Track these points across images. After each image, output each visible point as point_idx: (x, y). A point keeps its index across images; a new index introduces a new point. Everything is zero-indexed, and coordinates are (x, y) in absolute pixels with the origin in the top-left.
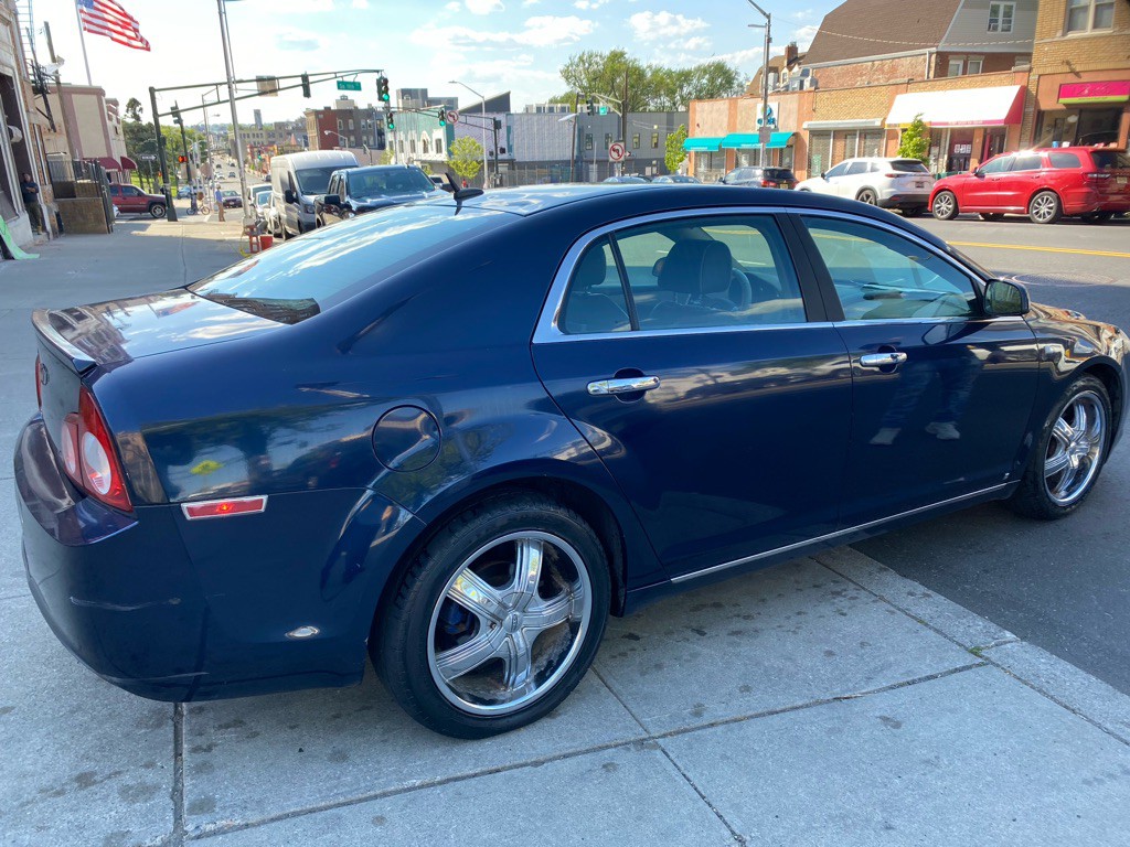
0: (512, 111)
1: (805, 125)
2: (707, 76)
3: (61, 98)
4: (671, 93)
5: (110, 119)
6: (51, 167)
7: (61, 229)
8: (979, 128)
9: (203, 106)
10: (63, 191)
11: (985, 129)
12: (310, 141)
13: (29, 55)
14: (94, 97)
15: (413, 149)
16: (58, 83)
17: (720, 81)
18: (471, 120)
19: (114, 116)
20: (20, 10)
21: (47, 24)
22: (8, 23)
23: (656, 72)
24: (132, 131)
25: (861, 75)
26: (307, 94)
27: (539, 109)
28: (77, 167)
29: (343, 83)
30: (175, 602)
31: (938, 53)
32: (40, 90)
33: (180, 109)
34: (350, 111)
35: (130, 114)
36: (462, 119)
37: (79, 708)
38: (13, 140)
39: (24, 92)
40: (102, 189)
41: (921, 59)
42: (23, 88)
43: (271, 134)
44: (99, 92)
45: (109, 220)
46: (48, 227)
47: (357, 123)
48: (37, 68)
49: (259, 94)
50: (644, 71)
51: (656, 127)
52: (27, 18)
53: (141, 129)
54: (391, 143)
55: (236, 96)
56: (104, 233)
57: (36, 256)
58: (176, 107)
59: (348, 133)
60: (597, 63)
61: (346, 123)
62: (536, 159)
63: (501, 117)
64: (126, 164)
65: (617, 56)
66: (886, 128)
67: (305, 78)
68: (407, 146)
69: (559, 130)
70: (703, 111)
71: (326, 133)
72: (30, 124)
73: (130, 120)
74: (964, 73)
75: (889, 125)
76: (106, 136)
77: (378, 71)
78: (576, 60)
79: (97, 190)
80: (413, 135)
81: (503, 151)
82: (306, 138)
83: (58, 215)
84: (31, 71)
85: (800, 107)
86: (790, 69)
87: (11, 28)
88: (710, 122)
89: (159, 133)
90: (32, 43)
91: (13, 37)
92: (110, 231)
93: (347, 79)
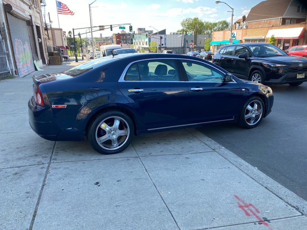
0: (166, 34)
1: (244, 38)
2: (221, 24)
3: (51, 31)
4: (211, 29)
5: (63, 36)
6: (48, 48)
7: (50, 63)
8: (292, 39)
9: (86, 33)
10: (51, 54)
11: (293, 39)
12: (114, 42)
13: (44, 21)
14: (60, 31)
15: (140, 44)
16: (51, 28)
17: (224, 26)
18: (154, 36)
19: (64, 36)
20: (42, 10)
21: (49, 13)
22: (39, 13)
23: (207, 23)
24: (69, 39)
25: (261, 24)
26: (111, 30)
27: (174, 34)
28: (54, 48)
29: (121, 27)
30: (51, 122)
31: (283, 18)
32: (46, 29)
33: (80, 34)
34: (124, 34)
35: (69, 35)
36: (152, 36)
37: (37, 147)
38: (39, 42)
39: (42, 30)
40: (60, 54)
41: (278, 20)
42: (42, 29)
43: (104, 40)
44: (61, 30)
45: (61, 61)
46: (47, 63)
47: (126, 37)
48: (46, 24)
49: (100, 30)
50: (203, 23)
51: (205, 38)
52: (44, 12)
53: (72, 39)
54: (134, 42)
55: (93, 31)
56: (59, 65)
57: (43, 70)
58: (80, 33)
59: (123, 40)
60: (190, 21)
61: (123, 37)
62: (172, 47)
63: (163, 36)
64: (67, 48)
65: (196, 19)
66: (266, 39)
67: (111, 26)
68: (138, 43)
69: (179, 39)
70: (216, 34)
71: (118, 40)
72: (43, 38)
73: (69, 36)
74: (290, 24)
75: (266, 38)
76: (62, 41)
77: (130, 24)
78: (185, 20)
79: (58, 54)
80: (140, 40)
81: (163, 45)
82: (113, 41)
83: (49, 60)
84: (44, 25)
85: (242, 33)
86: (243, 23)
87: (40, 14)
88: (218, 37)
89: (75, 40)
90: (45, 18)
91: (40, 17)
92: (61, 64)
93: (122, 26)
